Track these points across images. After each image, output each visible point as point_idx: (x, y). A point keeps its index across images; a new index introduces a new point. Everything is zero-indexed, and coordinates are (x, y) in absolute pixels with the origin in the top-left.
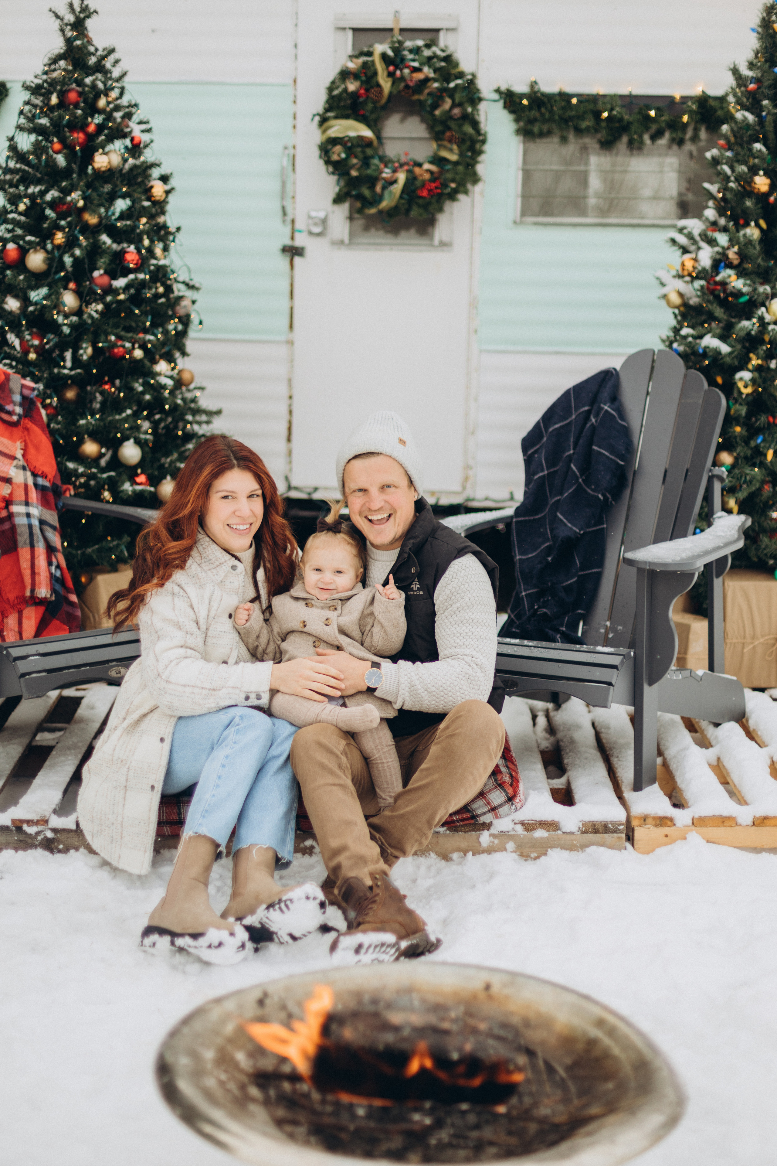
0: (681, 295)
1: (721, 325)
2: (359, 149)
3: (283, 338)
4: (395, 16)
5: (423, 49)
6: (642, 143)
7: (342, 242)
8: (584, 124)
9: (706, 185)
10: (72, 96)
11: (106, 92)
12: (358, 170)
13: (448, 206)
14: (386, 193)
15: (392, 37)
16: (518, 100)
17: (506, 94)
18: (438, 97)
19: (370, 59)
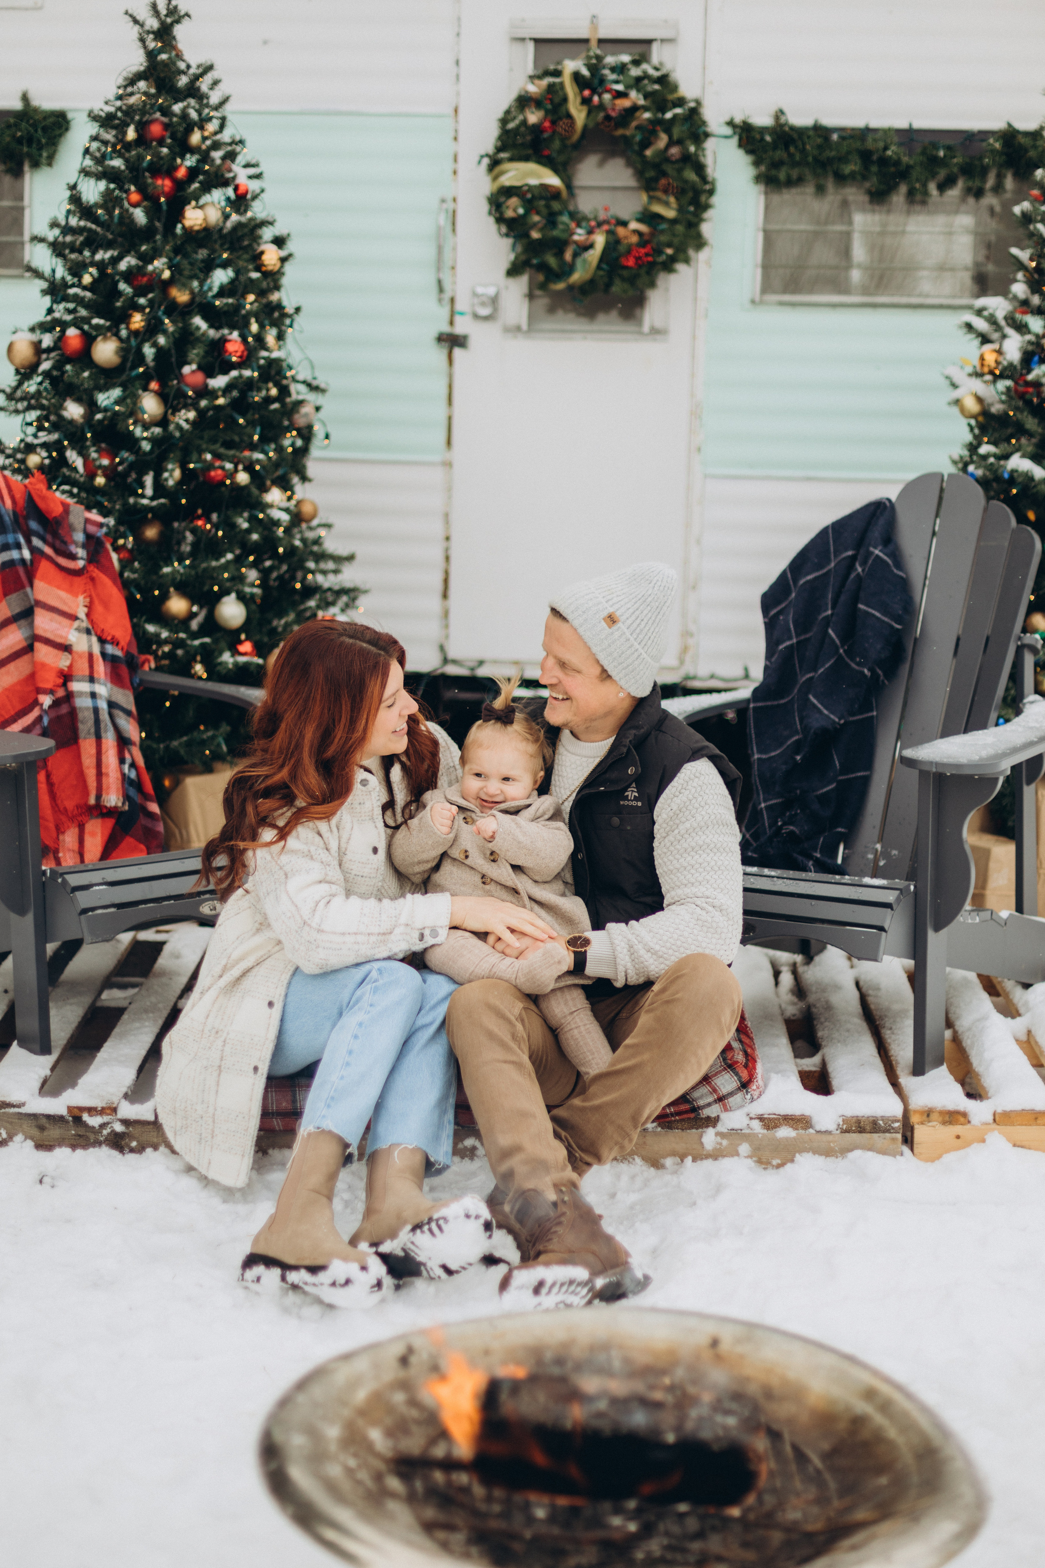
0: (979, 400)
1: (1034, 440)
2: (542, 203)
3: (437, 458)
4: (592, 22)
5: (630, 66)
6: (926, 193)
7: (518, 329)
8: (848, 169)
9: (1014, 251)
10: (156, 129)
11: (201, 124)
12: (541, 230)
13: (663, 279)
14: (579, 262)
15: (588, 50)
16: (758, 136)
17: (741, 128)
18: (649, 132)
19: (557, 80)
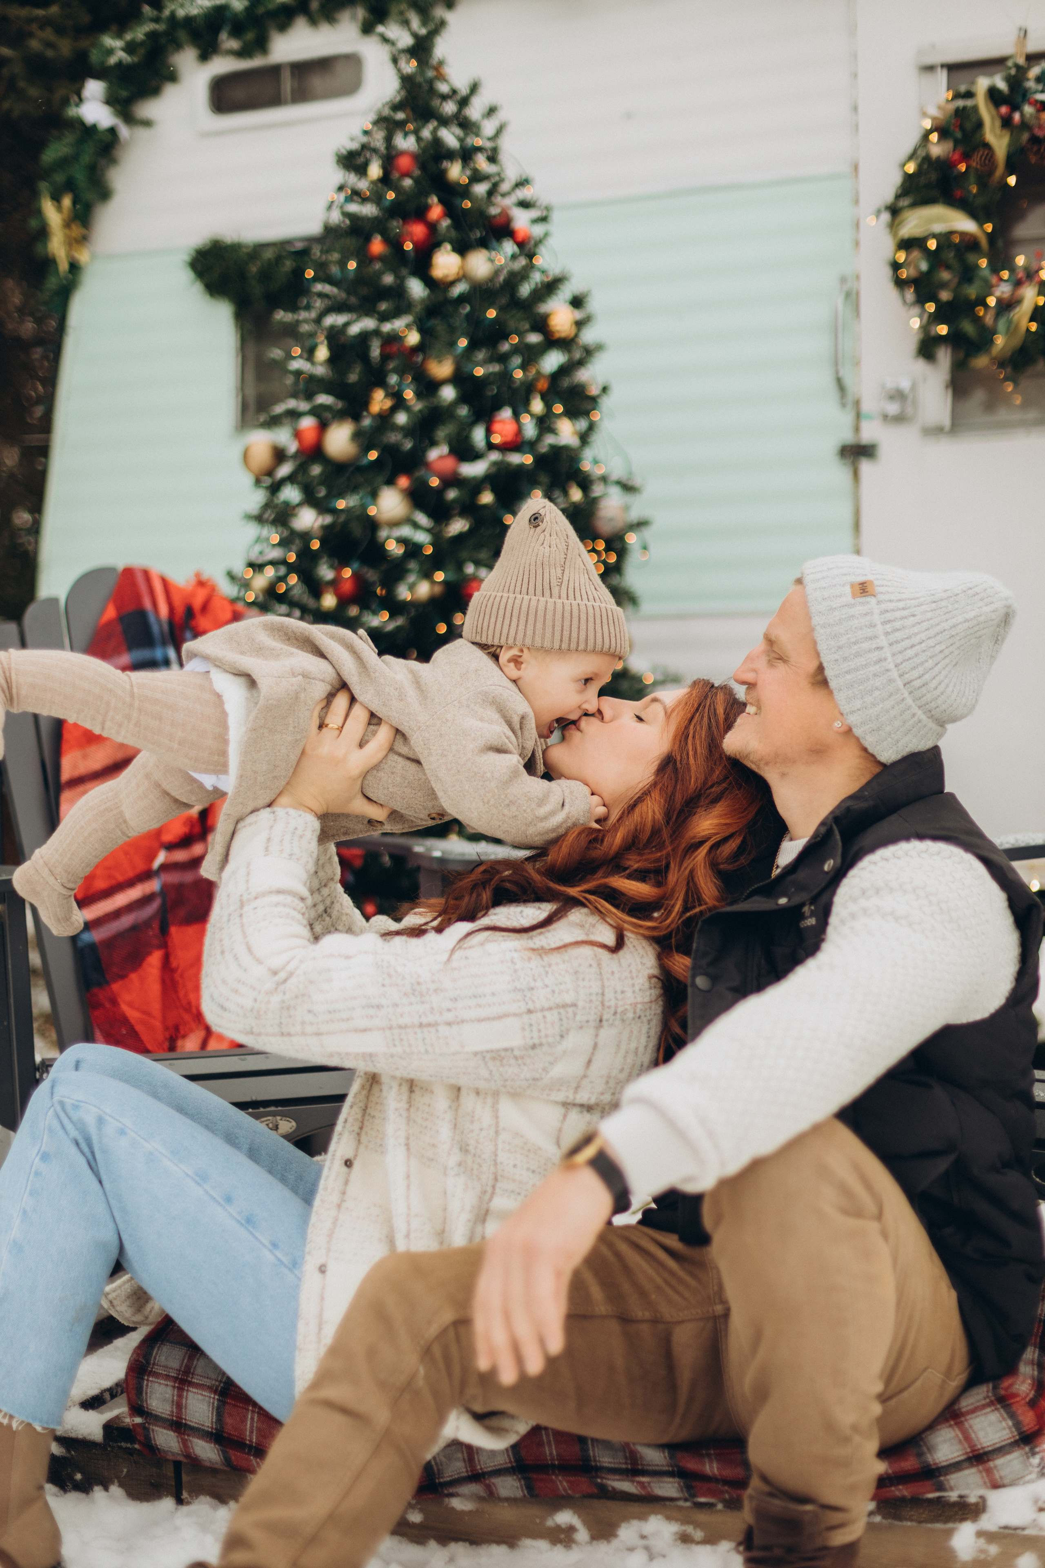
2: (950, 255)
4: (1022, 34)
7: (939, 429)
10: (404, 162)
11: (466, 155)
12: (954, 289)
14: (1001, 325)
19: (969, 103)
